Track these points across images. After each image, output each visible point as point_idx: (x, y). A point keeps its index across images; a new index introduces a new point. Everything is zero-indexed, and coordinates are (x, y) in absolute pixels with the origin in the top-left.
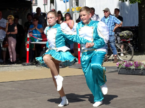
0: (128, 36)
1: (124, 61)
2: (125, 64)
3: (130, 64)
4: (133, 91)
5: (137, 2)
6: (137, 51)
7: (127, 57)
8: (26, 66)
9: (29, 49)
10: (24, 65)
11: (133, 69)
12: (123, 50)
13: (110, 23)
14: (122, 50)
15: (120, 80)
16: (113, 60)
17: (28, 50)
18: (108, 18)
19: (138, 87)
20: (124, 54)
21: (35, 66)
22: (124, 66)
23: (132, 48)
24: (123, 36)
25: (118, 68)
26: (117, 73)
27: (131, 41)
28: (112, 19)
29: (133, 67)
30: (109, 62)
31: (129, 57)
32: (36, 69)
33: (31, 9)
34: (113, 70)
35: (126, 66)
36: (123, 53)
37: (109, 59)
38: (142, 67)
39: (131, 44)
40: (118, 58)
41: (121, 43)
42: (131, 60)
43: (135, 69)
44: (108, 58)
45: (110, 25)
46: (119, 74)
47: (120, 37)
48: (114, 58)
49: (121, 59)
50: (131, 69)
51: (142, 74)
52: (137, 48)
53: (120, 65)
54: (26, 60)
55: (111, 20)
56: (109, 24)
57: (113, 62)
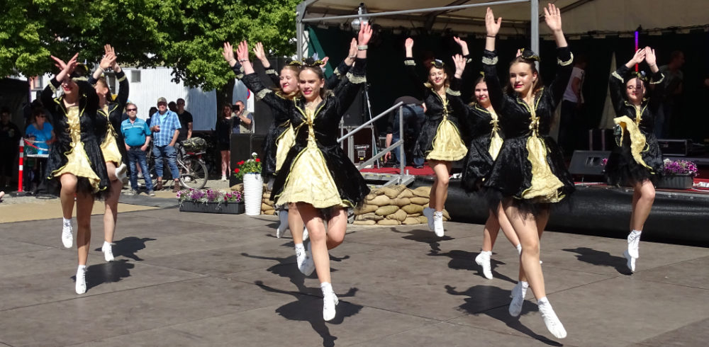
0: (199, 146)
1: (191, 190)
2: (191, 194)
3: (200, 194)
4: (203, 240)
5: (215, 89)
6: (214, 172)
7: (196, 182)
8: (18, 198)
9: (24, 168)
10: (14, 196)
11: (205, 203)
12: (190, 171)
13: (169, 123)
14: (188, 170)
15: (181, 222)
16: (172, 187)
17: (21, 168)
18: (165, 116)
19: (213, 233)
20: (192, 178)
21: (34, 198)
22: (189, 198)
23: (205, 169)
24: (189, 147)
25: (180, 200)
26: (178, 209)
27: (202, 154)
28: (172, 118)
29: (204, 200)
30: (165, 190)
31: (200, 182)
32: (35, 202)
33: (29, 96)
34: (171, 205)
35: (194, 197)
36: (190, 176)
37: (166, 185)
38: (219, 200)
39: (203, 160)
40: (182, 183)
41: (187, 159)
42: (203, 188)
43: (208, 203)
44: (165, 183)
45: (168, 127)
46: (181, 211)
47: (185, 147)
48: (174, 184)
49: (185, 185)
50: (201, 202)
51: (219, 212)
52: (215, 168)
53: (182, 195)
54: (18, 187)
55: (170, 120)
56: (166, 125)
57: (172, 190)
